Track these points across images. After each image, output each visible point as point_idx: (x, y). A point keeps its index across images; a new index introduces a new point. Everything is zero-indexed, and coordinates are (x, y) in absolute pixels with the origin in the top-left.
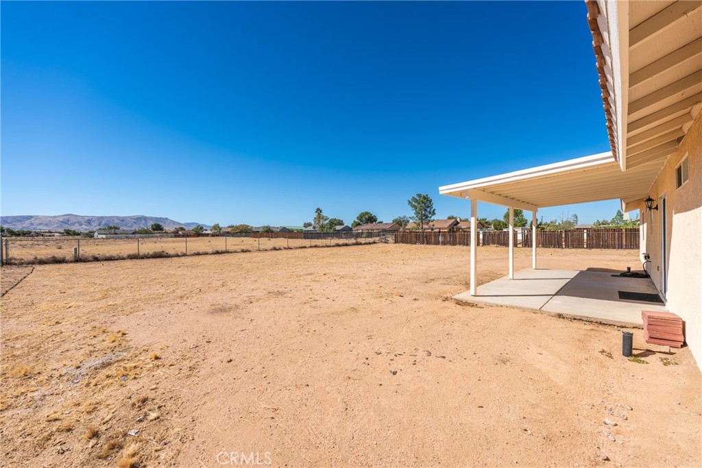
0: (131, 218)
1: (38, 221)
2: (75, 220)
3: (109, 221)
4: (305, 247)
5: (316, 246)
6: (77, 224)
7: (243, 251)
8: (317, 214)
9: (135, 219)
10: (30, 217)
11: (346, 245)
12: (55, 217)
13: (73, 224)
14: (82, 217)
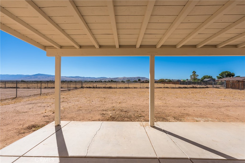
4: (161, 88)
5: (167, 88)
7: (134, 88)
8: (193, 74)
11: (186, 88)
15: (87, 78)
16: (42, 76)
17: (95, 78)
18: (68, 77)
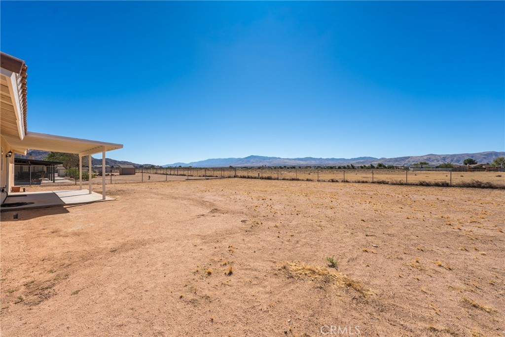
0: (481, 154)
1: (413, 160)
2: (434, 158)
3: (459, 158)
6: (435, 161)
9: (485, 155)
10: (408, 158)
12: (422, 156)
13: (433, 161)
14: (439, 156)
15: (328, 159)
16: (256, 159)
17: (344, 159)
18: (292, 159)
